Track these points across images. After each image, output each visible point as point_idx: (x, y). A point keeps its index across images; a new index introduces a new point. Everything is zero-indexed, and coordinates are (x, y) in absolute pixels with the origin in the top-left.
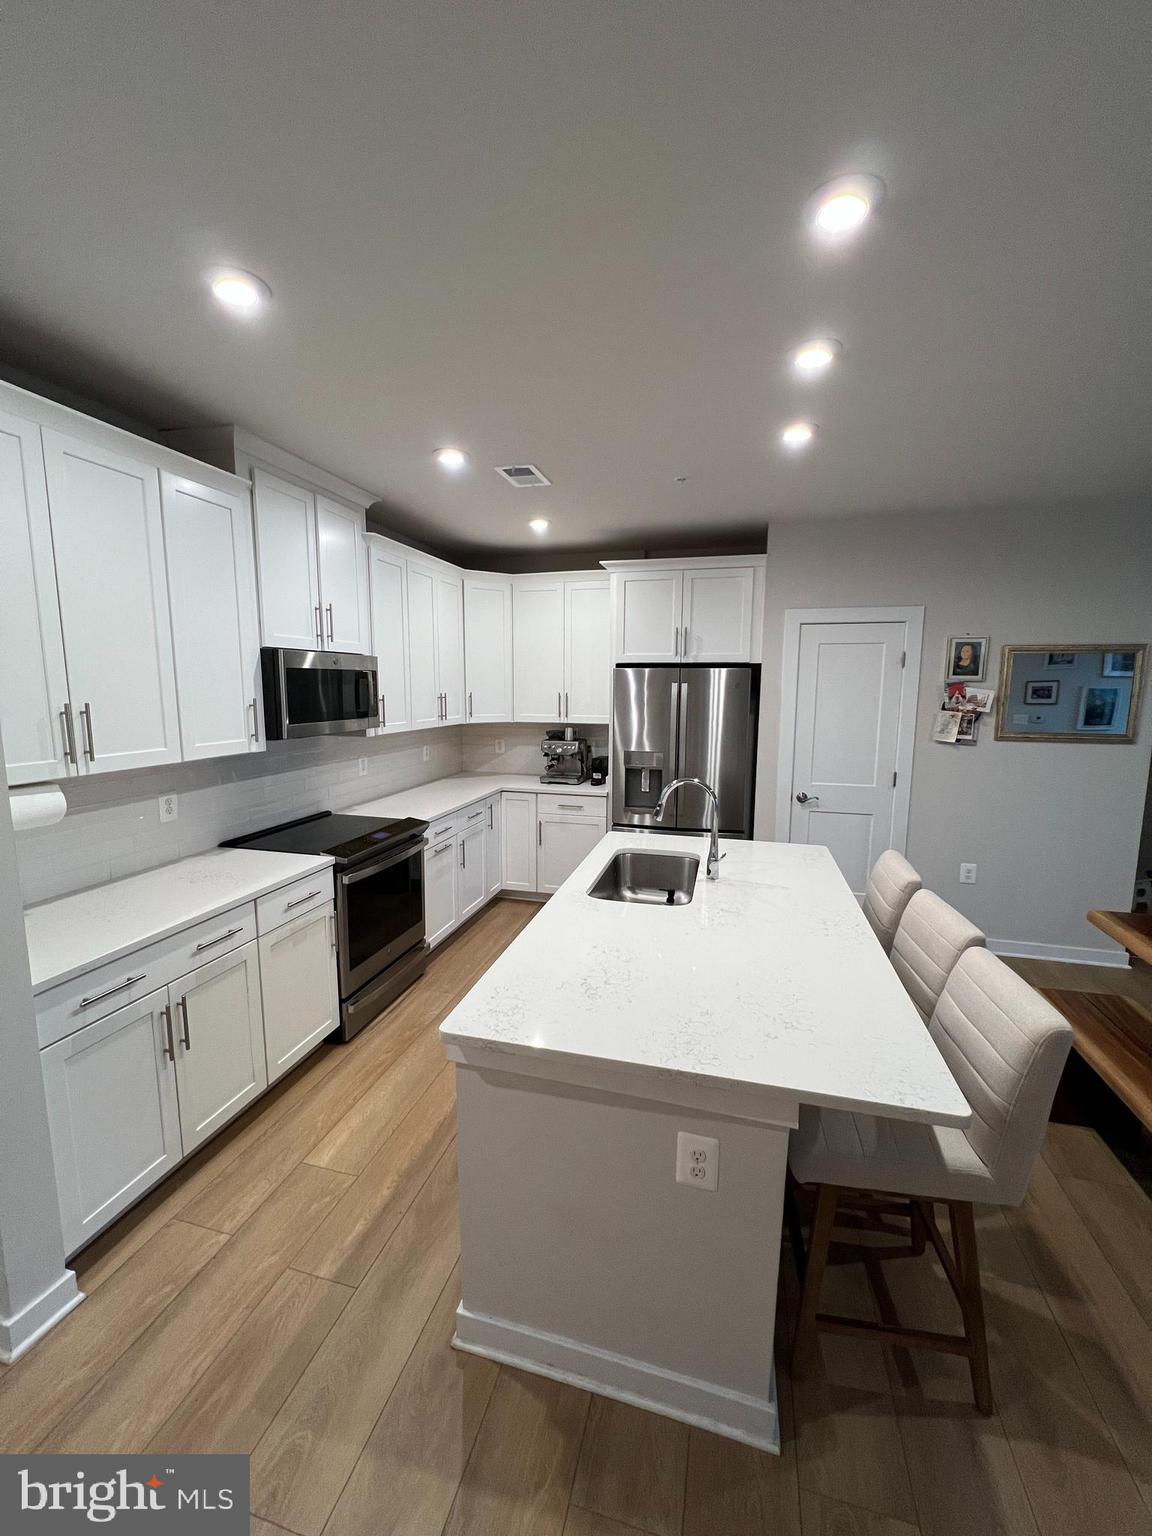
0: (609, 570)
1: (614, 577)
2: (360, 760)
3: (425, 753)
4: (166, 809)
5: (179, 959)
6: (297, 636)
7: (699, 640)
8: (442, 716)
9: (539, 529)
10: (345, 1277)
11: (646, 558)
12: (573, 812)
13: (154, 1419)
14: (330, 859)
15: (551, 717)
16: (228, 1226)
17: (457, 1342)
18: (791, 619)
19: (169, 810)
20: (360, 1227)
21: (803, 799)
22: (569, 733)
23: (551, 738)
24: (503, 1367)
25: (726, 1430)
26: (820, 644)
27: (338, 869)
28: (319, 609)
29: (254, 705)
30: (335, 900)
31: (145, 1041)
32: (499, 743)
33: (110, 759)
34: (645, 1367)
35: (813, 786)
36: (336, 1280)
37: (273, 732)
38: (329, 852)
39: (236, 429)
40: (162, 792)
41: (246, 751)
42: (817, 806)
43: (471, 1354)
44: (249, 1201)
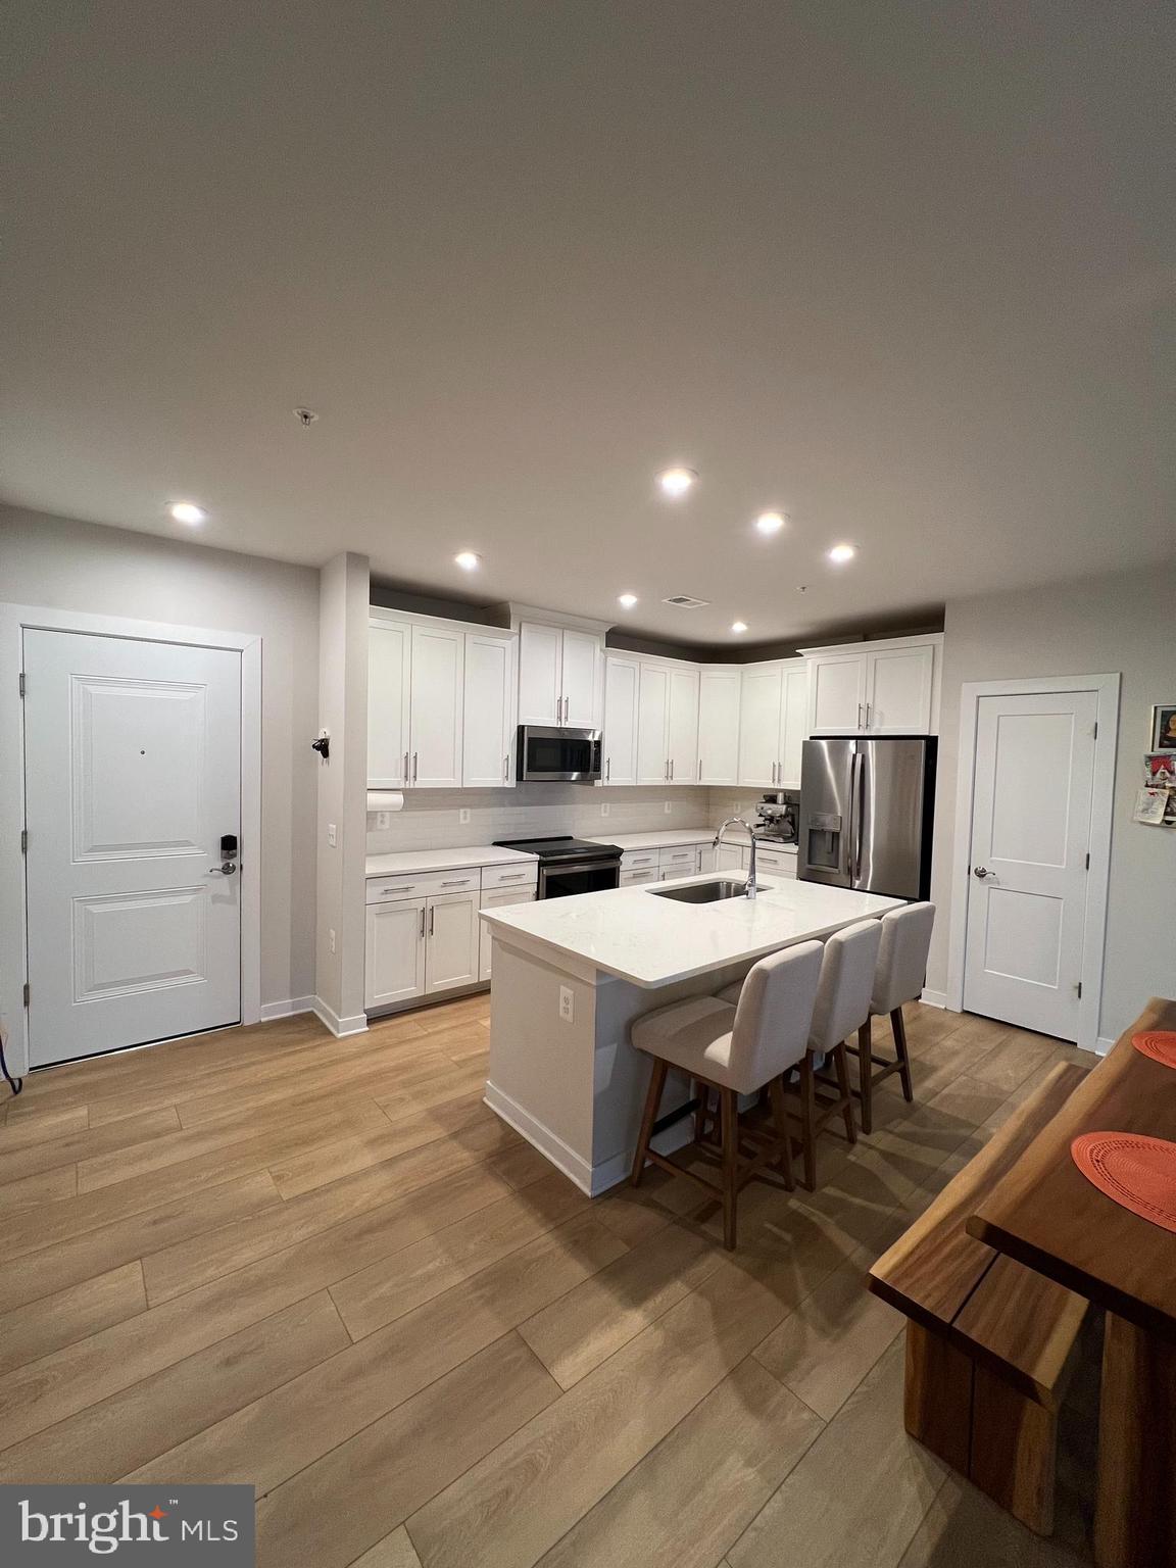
0: (805, 657)
1: (809, 663)
2: (603, 805)
3: (666, 807)
4: (465, 816)
5: (432, 886)
6: (543, 718)
7: (882, 714)
8: (669, 776)
9: (739, 630)
10: (460, 1064)
11: (865, 641)
12: (769, 865)
13: (368, 1071)
14: (537, 857)
15: (766, 783)
16: (430, 1030)
17: (485, 1099)
18: (969, 691)
19: (465, 818)
20: (480, 1051)
21: (981, 874)
22: (780, 798)
23: (767, 802)
24: (497, 1115)
25: (572, 1177)
26: (999, 716)
27: (541, 864)
28: (560, 701)
29: (507, 759)
30: (538, 883)
31: (411, 922)
32: (737, 805)
33: (423, 782)
34: (545, 1129)
35: (992, 861)
36: (456, 1063)
37: (519, 777)
38: (538, 853)
39: (510, 604)
40: (464, 806)
41: (500, 786)
42: (999, 883)
43: (488, 1107)
44: (445, 1026)
